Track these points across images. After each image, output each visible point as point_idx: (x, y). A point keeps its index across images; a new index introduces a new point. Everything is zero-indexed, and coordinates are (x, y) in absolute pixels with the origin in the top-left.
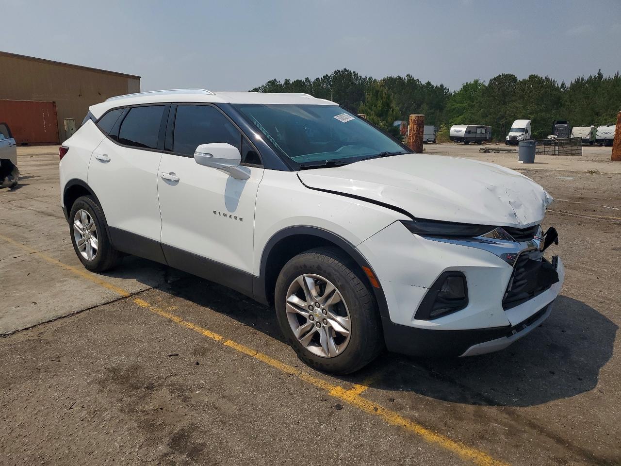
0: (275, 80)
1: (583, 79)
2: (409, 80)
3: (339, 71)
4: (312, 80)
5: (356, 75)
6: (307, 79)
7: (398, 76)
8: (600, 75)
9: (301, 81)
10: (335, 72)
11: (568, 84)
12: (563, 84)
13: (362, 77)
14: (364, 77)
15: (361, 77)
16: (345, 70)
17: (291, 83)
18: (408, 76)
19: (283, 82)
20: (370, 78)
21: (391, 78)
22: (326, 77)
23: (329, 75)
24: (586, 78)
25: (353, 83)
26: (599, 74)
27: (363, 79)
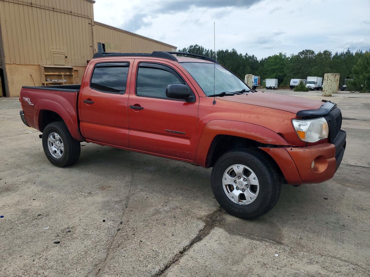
3: (192, 46)
10: (190, 47)
23: (186, 48)
26: (348, 51)
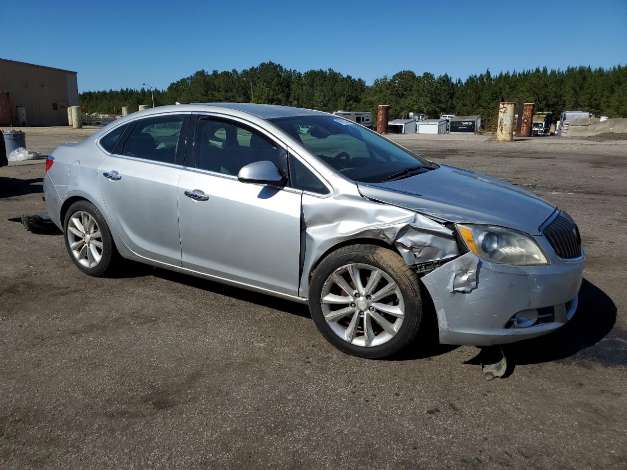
0: (203, 70)
1: (476, 76)
2: (330, 74)
4: (240, 71)
5: (281, 68)
6: (234, 71)
7: (320, 70)
8: (488, 73)
9: (228, 72)
11: (464, 81)
12: (459, 80)
13: (287, 69)
14: (289, 70)
15: (285, 69)
16: (270, 62)
17: (219, 74)
18: (330, 69)
19: (210, 73)
20: (295, 71)
21: (314, 71)
22: (252, 69)
24: (478, 76)
25: (279, 75)
27: (288, 72)
